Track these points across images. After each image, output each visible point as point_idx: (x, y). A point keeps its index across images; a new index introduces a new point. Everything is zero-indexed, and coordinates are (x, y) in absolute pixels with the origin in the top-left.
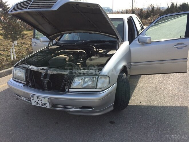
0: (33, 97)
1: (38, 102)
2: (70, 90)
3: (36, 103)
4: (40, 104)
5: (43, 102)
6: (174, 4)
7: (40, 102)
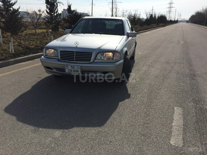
0: (68, 66)
1: (71, 69)
2: (95, 61)
3: (69, 71)
4: (73, 71)
5: (75, 69)
6: (152, 16)
7: (73, 69)
